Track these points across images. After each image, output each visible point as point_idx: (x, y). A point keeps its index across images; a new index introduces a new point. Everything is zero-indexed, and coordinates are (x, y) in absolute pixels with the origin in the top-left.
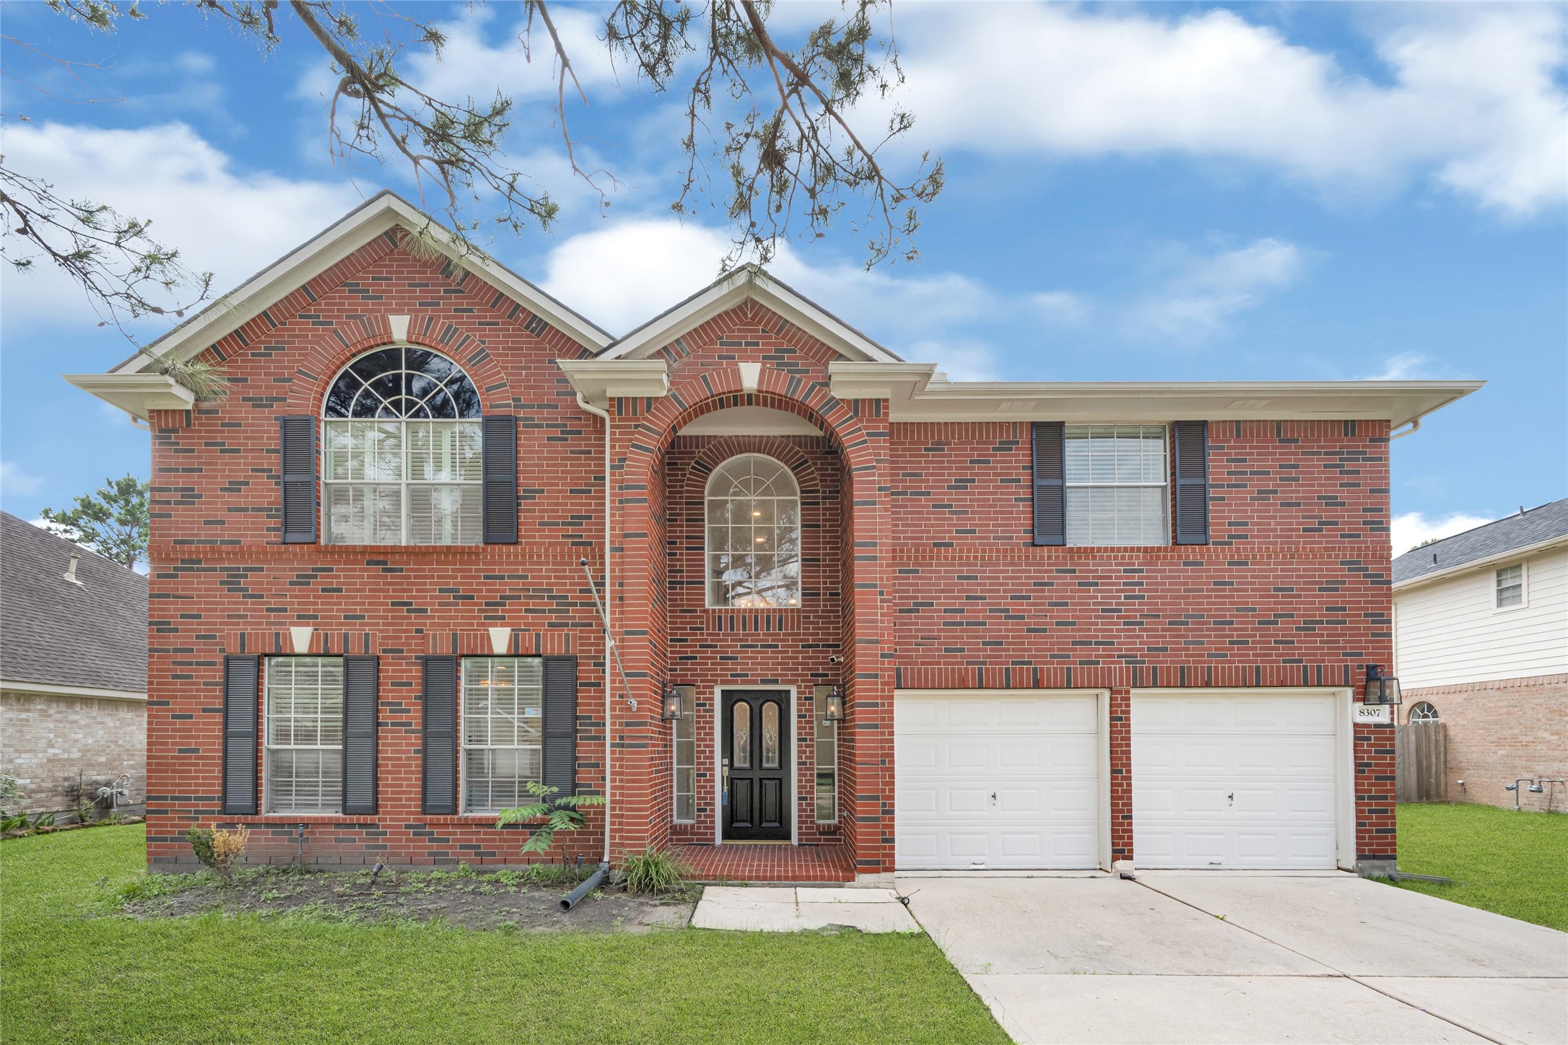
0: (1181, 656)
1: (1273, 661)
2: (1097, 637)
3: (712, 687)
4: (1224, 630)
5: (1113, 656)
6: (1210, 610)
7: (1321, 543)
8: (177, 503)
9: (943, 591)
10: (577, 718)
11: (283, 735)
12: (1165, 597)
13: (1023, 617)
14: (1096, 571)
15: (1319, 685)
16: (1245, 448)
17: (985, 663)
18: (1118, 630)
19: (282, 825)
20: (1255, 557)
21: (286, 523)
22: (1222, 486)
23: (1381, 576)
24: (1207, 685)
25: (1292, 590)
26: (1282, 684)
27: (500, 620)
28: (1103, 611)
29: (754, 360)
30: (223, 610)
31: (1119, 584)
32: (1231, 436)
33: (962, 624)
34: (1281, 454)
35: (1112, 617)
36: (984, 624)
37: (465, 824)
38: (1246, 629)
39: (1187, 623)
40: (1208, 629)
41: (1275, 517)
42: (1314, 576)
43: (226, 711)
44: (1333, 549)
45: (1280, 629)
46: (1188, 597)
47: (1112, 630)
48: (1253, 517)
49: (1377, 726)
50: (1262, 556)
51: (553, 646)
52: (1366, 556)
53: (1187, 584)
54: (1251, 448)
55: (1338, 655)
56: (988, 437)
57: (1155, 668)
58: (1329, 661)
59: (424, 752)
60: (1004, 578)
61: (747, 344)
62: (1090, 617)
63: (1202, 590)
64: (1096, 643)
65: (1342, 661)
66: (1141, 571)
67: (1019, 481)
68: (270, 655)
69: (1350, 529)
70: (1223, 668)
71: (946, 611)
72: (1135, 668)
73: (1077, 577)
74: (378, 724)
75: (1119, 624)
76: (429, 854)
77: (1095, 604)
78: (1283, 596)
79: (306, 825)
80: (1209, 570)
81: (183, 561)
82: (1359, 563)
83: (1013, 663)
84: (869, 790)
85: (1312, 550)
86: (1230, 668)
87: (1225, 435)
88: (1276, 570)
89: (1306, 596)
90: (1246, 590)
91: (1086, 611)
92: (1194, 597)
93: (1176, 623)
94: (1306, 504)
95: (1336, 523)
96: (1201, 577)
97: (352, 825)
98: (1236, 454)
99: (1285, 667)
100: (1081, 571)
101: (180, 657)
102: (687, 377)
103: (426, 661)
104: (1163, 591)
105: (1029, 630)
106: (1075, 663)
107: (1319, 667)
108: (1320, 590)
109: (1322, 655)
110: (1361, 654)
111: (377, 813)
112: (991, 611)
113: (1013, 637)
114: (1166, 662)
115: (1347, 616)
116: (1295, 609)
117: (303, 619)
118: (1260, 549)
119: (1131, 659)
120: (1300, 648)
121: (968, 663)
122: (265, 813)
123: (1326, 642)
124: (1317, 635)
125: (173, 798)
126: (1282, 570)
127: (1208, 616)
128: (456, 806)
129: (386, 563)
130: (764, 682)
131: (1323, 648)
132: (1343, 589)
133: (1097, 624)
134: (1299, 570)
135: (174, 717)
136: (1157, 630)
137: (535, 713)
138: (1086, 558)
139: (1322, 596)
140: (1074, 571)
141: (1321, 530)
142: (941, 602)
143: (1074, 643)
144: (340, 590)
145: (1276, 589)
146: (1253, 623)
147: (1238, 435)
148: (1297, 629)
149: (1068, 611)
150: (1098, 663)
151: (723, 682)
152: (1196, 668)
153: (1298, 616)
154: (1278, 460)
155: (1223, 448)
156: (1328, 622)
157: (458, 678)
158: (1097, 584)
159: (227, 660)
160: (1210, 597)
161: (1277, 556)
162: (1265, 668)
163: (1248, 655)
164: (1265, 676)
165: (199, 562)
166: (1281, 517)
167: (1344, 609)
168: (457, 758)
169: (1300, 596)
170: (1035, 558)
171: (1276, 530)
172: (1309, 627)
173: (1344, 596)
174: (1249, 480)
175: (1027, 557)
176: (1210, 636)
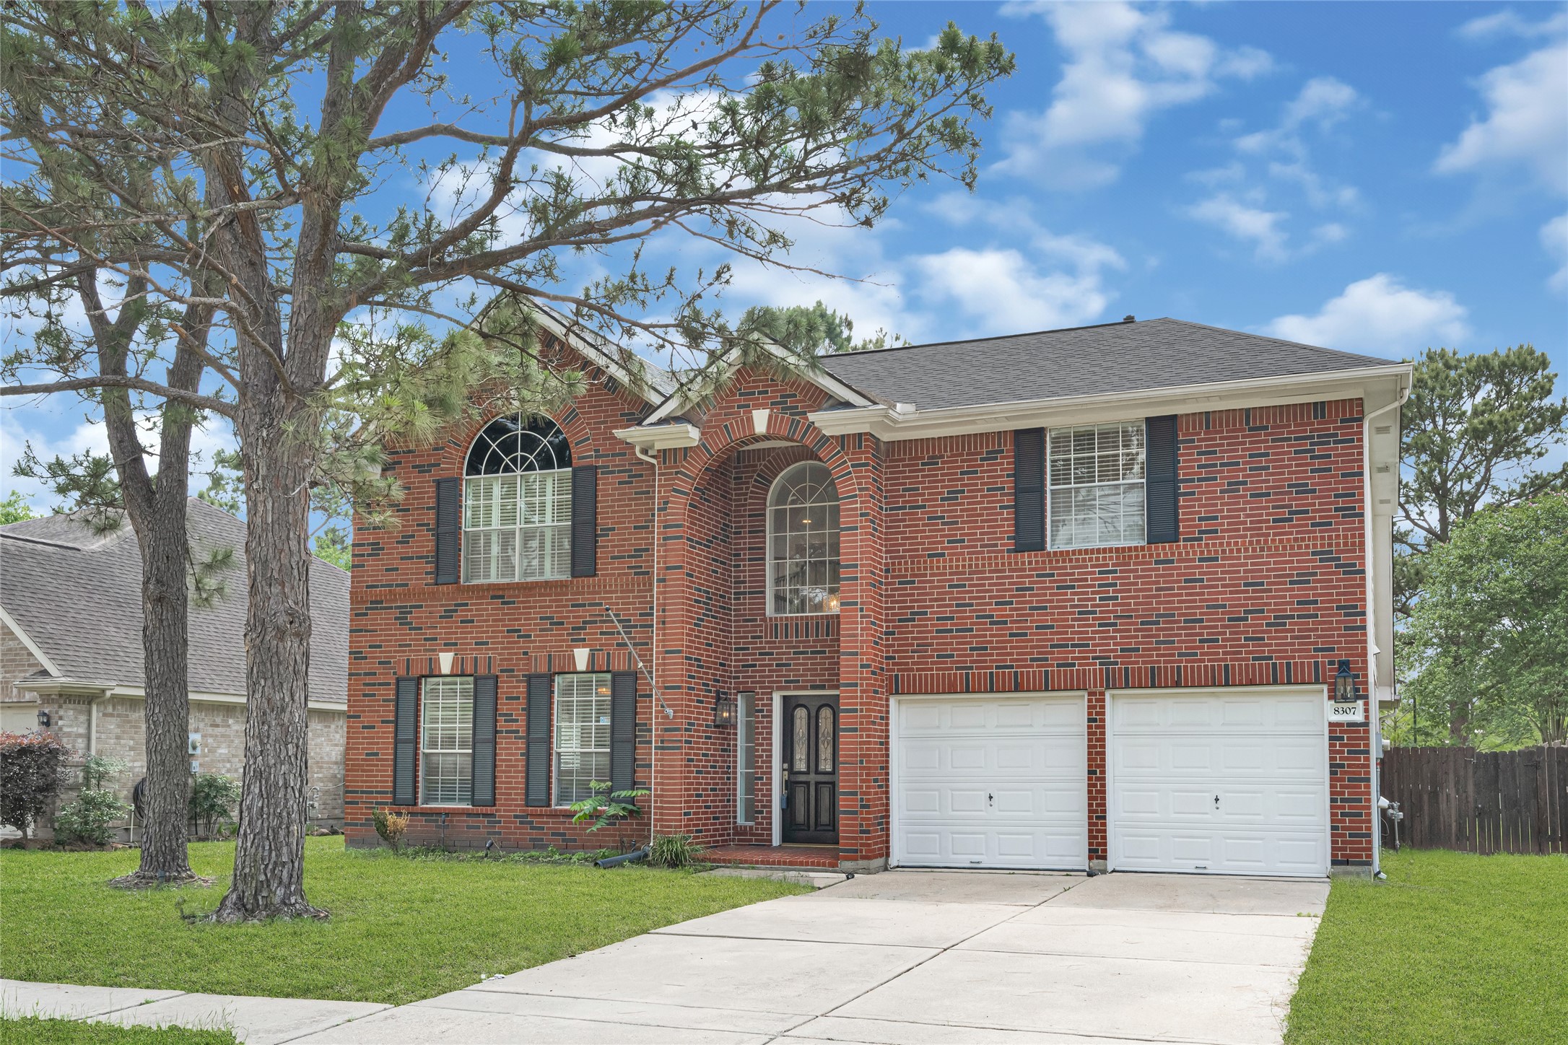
0: (1152, 656)
1: (1243, 659)
2: (1073, 639)
3: (771, 693)
4: (1194, 628)
5: (1088, 658)
6: (1180, 608)
7: (1291, 533)
8: (369, 555)
9: (936, 600)
10: (636, 725)
11: (433, 744)
12: (1138, 597)
13: (1006, 623)
14: (1073, 574)
15: (1289, 683)
16: (1215, 439)
17: (971, 668)
18: (1093, 632)
19: (432, 814)
20: (1223, 552)
21: (437, 568)
22: (1193, 480)
23: (1354, 565)
24: (1177, 684)
25: (1262, 584)
26: (1251, 683)
27: (581, 642)
28: (1080, 613)
29: (764, 406)
30: (396, 641)
31: (1094, 586)
32: (1201, 428)
33: (951, 631)
34: (1251, 443)
35: (1088, 619)
36: (971, 630)
37: (555, 815)
38: (1216, 627)
39: (1158, 623)
40: (1179, 628)
41: (1245, 510)
42: (1285, 569)
43: (396, 722)
44: (1303, 539)
45: (1250, 625)
46: (1159, 596)
47: (1087, 632)
48: (1222, 511)
49: (1350, 724)
50: (1231, 551)
51: (619, 665)
52: (1338, 544)
53: (1158, 582)
54: (1221, 438)
55: (1309, 650)
56: (976, 448)
57: (1126, 669)
58: (1300, 657)
59: (527, 755)
60: (990, 585)
61: (760, 393)
62: (1067, 620)
63: (1173, 589)
64: (1073, 646)
65: (1313, 657)
66: (1115, 572)
67: (1003, 488)
68: (426, 676)
69: (1321, 517)
70: (1192, 667)
71: (938, 619)
72: (1107, 670)
73: (1055, 581)
74: (496, 732)
75: (1094, 625)
76: (531, 840)
77: (1072, 607)
78: (1254, 591)
79: (447, 814)
80: (1180, 568)
81: (372, 602)
82: (1331, 552)
83: (997, 667)
84: (849, 787)
85: (1281, 541)
86: (1199, 667)
87: (1194, 428)
88: (1246, 564)
89: (1276, 590)
90: (1217, 586)
91: (1064, 613)
92: (1165, 596)
93: (1148, 623)
94: (1275, 494)
95: (1307, 512)
96: (1172, 575)
97: (478, 815)
98: (1207, 446)
99: (1254, 665)
100: (1059, 575)
101: (368, 680)
102: (714, 427)
103: (529, 678)
104: (1136, 590)
105: (1011, 635)
106: (1052, 665)
107: (1288, 664)
108: (1291, 583)
109: (1292, 651)
110: (1333, 649)
111: (494, 805)
112: (978, 617)
113: (997, 642)
114: (1137, 663)
115: (1319, 609)
116: (1266, 604)
117: (448, 646)
118: (1229, 544)
119: (1104, 659)
120: (1271, 645)
121: (957, 668)
122: (421, 805)
123: (1297, 637)
124: (1288, 631)
125: (363, 792)
126: (1252, 564)
127: (1179, 615)
128: (549, 800)
129: (503, 597)
130: (813, 687)
131: (1293, 644)
132: (1315, 581)
133: (1073, 626)
134: (1269, 563)
135: (364, 727)
136: (1129, 631)
137: (606, 721)
138: (1064, 561)
139: (1293, 590)
140: (1053, 575)
141: (1291, 520)
142: (934, 610)
143: (1052, 646)
144: (472, 621)
145: (1246, 585)
146: (1223, 620)
147: (1208, 427)
148: (1268, 625)
149: (1046, 614)
150: (1074, 665)
151: (779, 689)
152: (1166, 668)
153: (1269, 611)
154: (1248, 449)
155: (1193, 441)
156: (1299, 617)
157: (553, 692)
158: (1073, 587)
159: (398, 680)
160: (1181, 595)
161: (1246, 550)
162: (1233, 666)
163: (1218, 653)
164: (1234, 675)
165: (381, 602)
166: (1251, 509)
167: (1316, 602)
168: (550, 760)
169: (1270, 590)
170: (1016, 563)
171: (1245, 523)
172: (1279, 622)
173: (1316, 588)
174: (1219, 472)
175: (1010, 564)
176: (1180, 635)
